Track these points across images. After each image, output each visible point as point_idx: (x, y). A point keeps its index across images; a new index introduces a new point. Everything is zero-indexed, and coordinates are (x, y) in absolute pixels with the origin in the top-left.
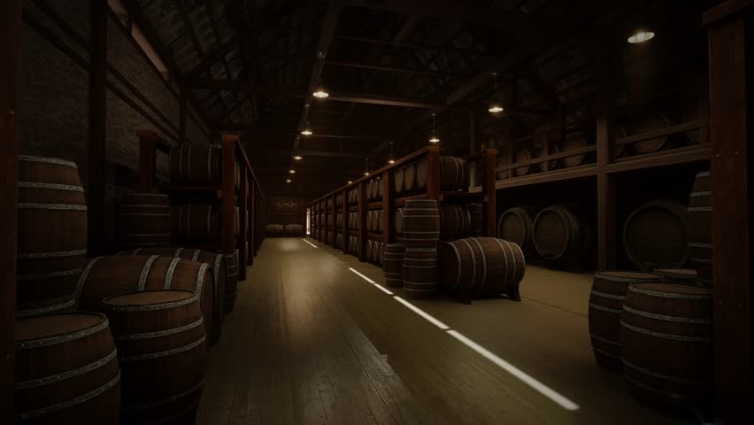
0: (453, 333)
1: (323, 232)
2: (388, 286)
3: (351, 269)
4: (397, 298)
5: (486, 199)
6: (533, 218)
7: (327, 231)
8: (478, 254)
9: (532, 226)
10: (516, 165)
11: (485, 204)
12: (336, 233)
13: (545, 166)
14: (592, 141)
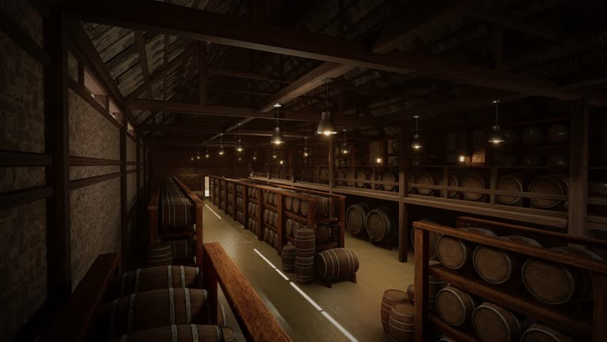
0: (324, 313)
1: (223, 192)
2: (285, 272)
3: (255, 250)
4: (292, 284)
5: (340, 224)
6: (367, 213)
7: (227, 192)
8: (335, 261)
9: (365, 218)
10: (357, 180)
11: (339, 227)
12: (236, 196)
13: (373, 186)
14: (397, 180)
